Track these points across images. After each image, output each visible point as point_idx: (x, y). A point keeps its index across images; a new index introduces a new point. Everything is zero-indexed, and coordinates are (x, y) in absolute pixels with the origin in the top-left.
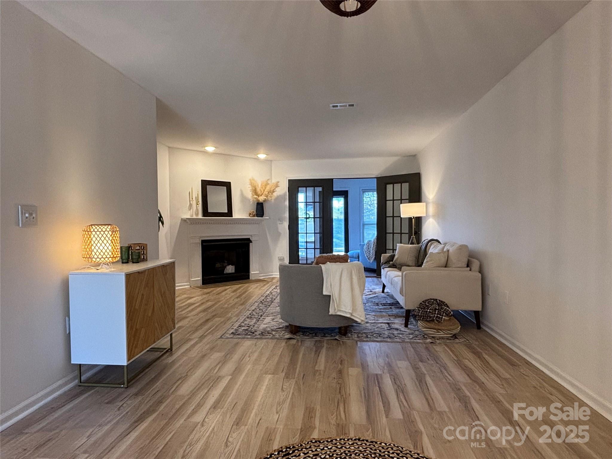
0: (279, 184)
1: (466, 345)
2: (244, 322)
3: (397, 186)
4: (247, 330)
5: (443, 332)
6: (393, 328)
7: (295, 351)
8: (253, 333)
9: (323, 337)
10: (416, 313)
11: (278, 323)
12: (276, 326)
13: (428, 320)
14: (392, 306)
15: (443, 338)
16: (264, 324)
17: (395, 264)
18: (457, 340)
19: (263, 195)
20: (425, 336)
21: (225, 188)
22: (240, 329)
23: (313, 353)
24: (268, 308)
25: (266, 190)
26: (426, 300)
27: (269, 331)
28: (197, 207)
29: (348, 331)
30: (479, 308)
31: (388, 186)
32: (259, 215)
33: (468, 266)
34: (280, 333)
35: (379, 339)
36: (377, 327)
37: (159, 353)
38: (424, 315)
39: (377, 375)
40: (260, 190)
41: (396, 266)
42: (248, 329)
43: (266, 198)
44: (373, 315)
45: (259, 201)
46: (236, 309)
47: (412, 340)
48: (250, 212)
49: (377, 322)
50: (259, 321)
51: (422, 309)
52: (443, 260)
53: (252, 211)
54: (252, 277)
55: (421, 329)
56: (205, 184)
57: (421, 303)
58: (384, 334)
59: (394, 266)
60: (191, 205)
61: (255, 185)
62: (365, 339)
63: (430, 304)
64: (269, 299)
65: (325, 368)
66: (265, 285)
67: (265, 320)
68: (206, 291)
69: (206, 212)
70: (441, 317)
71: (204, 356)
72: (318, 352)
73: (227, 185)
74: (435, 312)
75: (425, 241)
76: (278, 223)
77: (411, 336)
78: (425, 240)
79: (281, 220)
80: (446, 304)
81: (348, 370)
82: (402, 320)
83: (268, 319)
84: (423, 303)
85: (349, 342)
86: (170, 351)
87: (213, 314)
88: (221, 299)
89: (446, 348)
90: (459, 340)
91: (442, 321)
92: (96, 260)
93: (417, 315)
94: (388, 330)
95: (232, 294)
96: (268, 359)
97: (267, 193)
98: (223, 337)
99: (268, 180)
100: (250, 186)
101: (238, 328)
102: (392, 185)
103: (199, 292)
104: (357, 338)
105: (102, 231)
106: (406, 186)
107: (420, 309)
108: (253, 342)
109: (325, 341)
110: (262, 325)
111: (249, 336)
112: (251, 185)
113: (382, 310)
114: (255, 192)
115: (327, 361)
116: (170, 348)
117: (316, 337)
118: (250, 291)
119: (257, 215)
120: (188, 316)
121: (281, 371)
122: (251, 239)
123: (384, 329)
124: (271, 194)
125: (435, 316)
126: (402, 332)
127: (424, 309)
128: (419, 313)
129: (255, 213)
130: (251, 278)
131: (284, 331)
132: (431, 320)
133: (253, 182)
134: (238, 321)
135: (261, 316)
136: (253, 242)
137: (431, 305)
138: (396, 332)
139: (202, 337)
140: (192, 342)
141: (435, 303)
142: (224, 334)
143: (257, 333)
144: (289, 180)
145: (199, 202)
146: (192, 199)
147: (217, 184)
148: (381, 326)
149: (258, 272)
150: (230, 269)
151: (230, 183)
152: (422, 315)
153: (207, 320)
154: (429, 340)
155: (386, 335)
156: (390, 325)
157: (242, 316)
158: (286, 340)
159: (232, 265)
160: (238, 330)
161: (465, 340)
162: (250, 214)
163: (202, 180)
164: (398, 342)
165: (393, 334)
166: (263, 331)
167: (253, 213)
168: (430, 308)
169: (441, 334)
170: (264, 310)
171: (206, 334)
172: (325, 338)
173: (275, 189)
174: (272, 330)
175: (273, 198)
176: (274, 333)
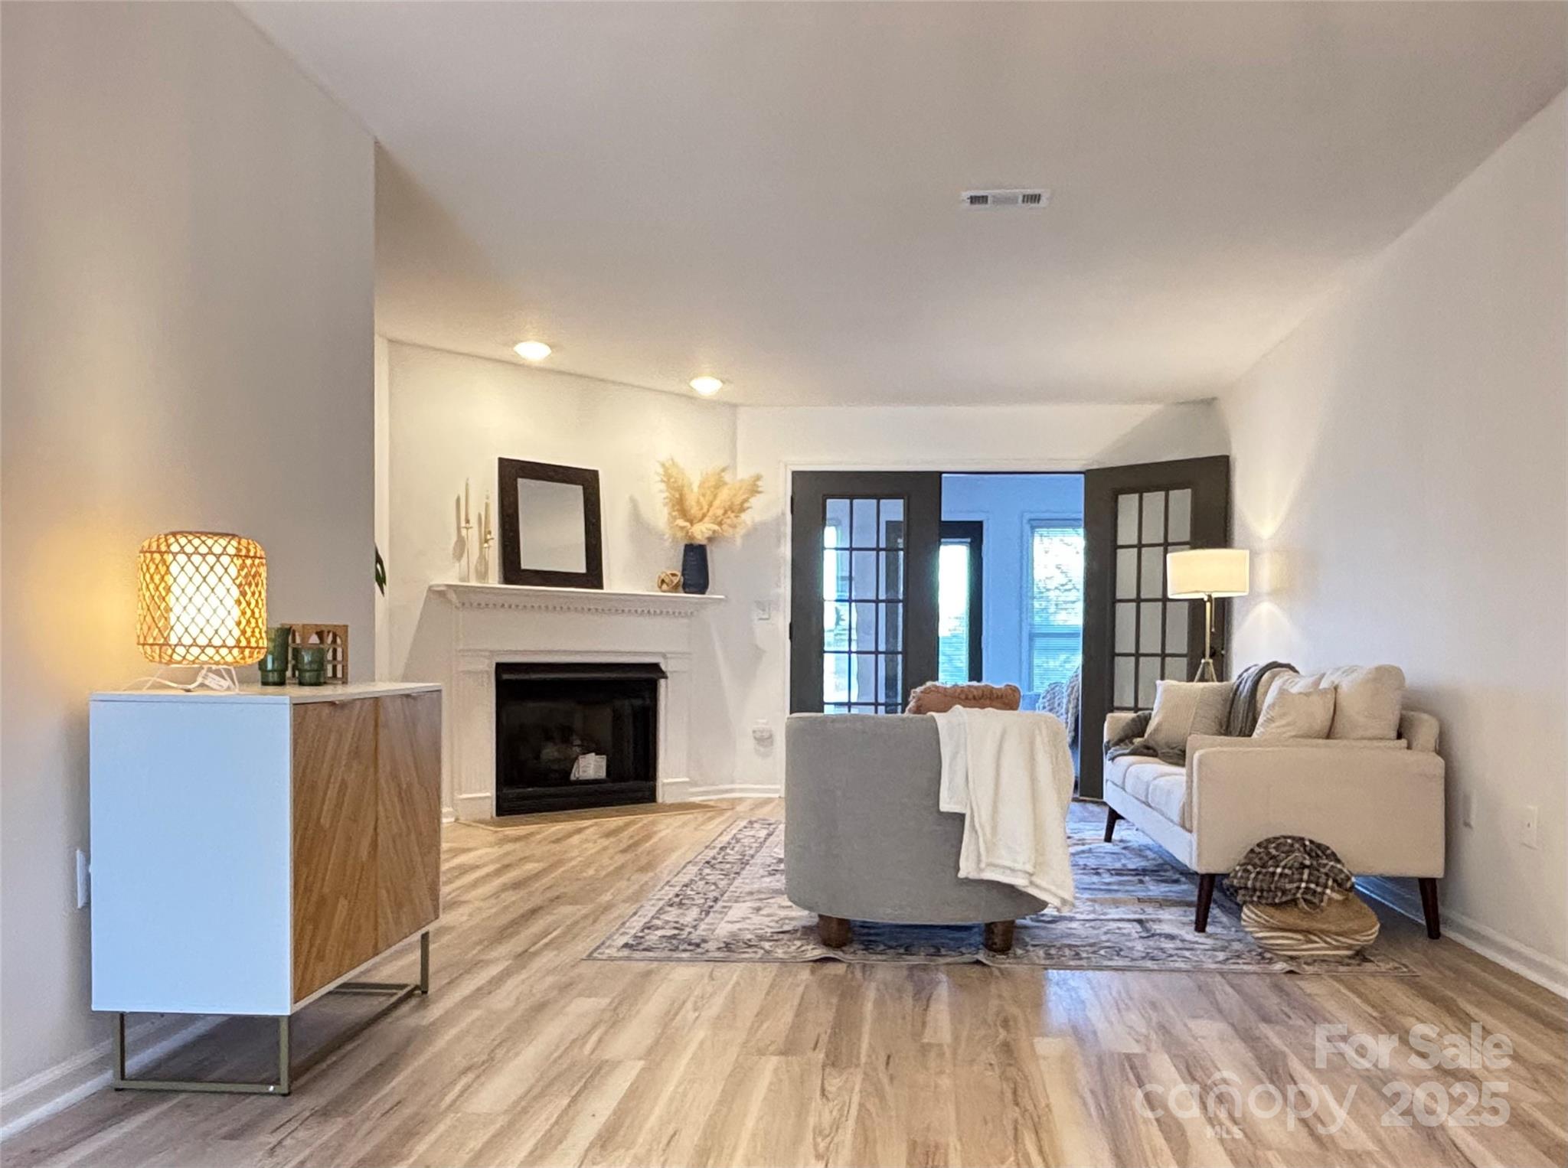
0: (759, 483)
1: (1401, 980)
2: (662, 917)
3: (1154, 500)
4: (674, 937)
5: (1326, 942)
6: (1160, 935)
7: (847, 994)
8: (698, 945)
9: (934, 958)
10: (1235, 882)
11: (776, 918)
12: (771, 927)
13: (1277, 901)
14: (1145, 875)
15: (1323, 960)
16: (729, 922)
17: (1152, 743)
18: (1369, 967)
19: (706, 519)
20: (1264, 954)
21: (579, 489)
22: (648, 934)
23: (909, 1001)
24: (734, 878)
25: (717, 503)
26: (1269, 841)
27: (750, 940)
28: (481, 548)
29: (1013, 942)
30: (1433, 868)
31: (1122, 498)
32: (690, 585)
33: (1399, 736)
34: (789, 947)
35: (1119, 962)
36: (1104, 929)
37: (382, 999)
38: (1265, 887)
39: (1129, 1057)
40: (698, 502)
41: (1155, 750)
42: (679, 935)
43: (716, 527)
44: (1088, 899)
45: (692, 538)
46: (623, 884)
47: (1225, 967)
48: (663, 576)
49: (1102, 917)
50: (711, 914)
51: (1255, 866)
52: (1320, 716)
53: (669, 572)
54: (664, 795)
55: (1251, 932)
56: (512, 472)
57: (1252, 851)
58: (1131, 949)
59: (1149, 751)
60: (461, 543)
61: (680, 483)
62: (1072, 963)
63: (1283, 852)
64: (733, 855)
65: (956, 1038)
66: (711, 819)
67: (731, 912)
68: (511, 831)
69: (512, 569)
70: (1319, 889)
71: (540, 1007)
72: (923, 996)
73: (587, 481)
74: (1302, 874)
75: (1250, 671)
76: (755, 618)
77: (1221, 956)
78: (1249, 668)
79: (765, 606)
80: (1333, 854)
81: (1032, 1045)
82: (1182, 913)
83: (739, 910)
84: (1257, 850)
85: (1020, 970)
86: (420, 992)
87: (549, 895)
88: (569, 855)
89: (1337, 985)
90: (1378, 966)
91: (1323, 904)
92: (188, 651)
93: (1241, 888)
94: (1141, 940)
95: (606, 842)
96: (762, 1015)
97: (720, 512)
98: (595, 955)
99: (723, 470)
100: (663, 486)
101: (642, 931)
102: (1136, 496)
103: (487, 834)
104: (1045, 959)
105: (211, 552)
106: (1182, 500)
107: (1250, 867)
108: (704, 968)
109: (942, 968)
110: (723, 924)
111: (685, 955)
112: (667, 483)
113: (1115, 887)
114: (680, 506)
115: (957, 1018)
116: (418, 983)
117: (909, 957)
118: (663, 834)
119: (687, 587)
120: (463, 899)
121: (812, 1046)
122: (663, 667)
123: (1129, 935)
124: (732, 515)
125: (1299, 888)
126: (1188, 946)
127: (1264, 866)
128: (1248, 879)
129: (679, 578)
130: (660, 799)
131: (799, 939)
132: (1286, 903)
133: (673, 471)
134: (639, 914)
135: (716, 900)
136: (668, 675)
137: (1288, 853)
138: (1168, 945)
139: (523, 958)
140: (494, 970)
141: (1299, 849)
142: (598, 947)
143: (711, 946)
144: (797, 476)
145: (490, 533)
146: (468, 521)
147: (551, 474)
148: (1119, 928)
149: (687, 779)
150: (591, 767)
151: (595, 473)
152: (1258, 885)
153: (534, 912)
154: (1280, 966)
155: (1138, 951)
156: (1148, 925)
157: (651, 900)
158: (811, 964)
159: (597, 754)
160: (642, 937)
161: (1397, 965)
162: (663, 581)
163: (501, 461)
164: (1179, 970)
165: (1162, 950)
166: (728, 940)
167: (673, 578)
168: (1283, 864)
169: (1318, 948)
170: (722, 884)
171: (537, 946)
172: (939, 958)
173: (746, 500)
174: (761, 938)
175: (741, 531)
176: (767, 945)
